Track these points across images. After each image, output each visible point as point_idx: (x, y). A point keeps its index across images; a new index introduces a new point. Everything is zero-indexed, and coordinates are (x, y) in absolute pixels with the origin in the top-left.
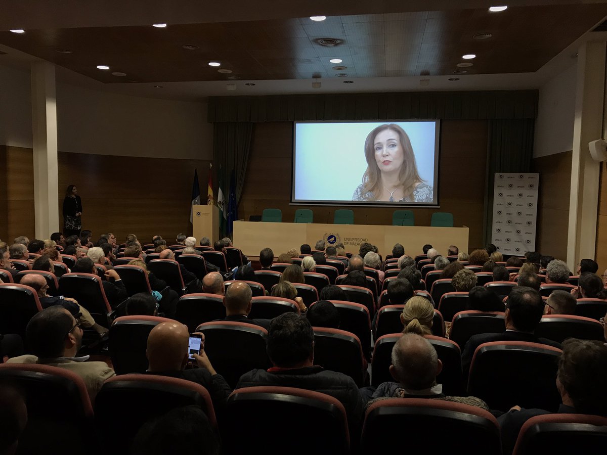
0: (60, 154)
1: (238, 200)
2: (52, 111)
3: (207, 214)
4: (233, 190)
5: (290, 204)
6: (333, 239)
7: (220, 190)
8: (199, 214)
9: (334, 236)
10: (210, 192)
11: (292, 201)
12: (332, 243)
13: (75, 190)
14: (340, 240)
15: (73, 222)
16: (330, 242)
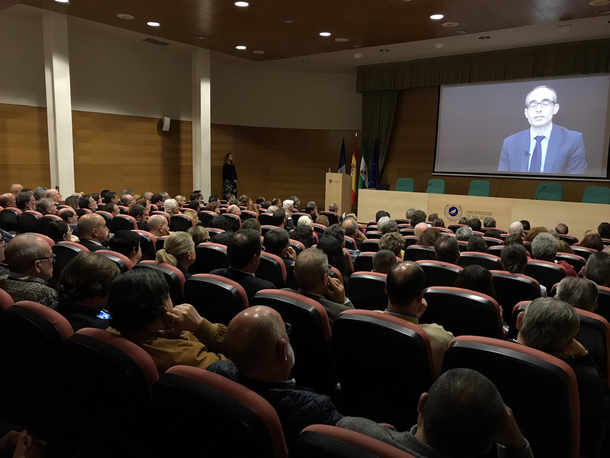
0: (213, 126)
1: (380, 169)
2: (205, 90)
3: (337, 182)
4: (376, 159)
5: (432, 174)
6: (454, 211)
7: (363, 160)
8: (331, 181)
9: (456, 208)
10: (354, 161)
11: (435, 171)
12: (454, 215)
13: (231, 158)
14: (462, 212)
15: (231, 186)
16: (451, 214)
